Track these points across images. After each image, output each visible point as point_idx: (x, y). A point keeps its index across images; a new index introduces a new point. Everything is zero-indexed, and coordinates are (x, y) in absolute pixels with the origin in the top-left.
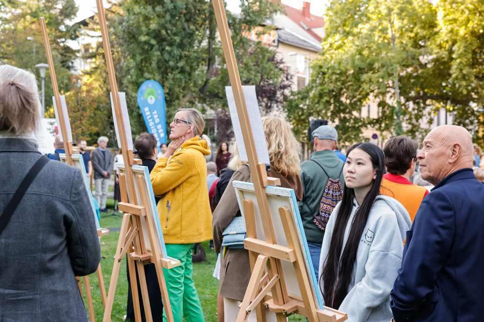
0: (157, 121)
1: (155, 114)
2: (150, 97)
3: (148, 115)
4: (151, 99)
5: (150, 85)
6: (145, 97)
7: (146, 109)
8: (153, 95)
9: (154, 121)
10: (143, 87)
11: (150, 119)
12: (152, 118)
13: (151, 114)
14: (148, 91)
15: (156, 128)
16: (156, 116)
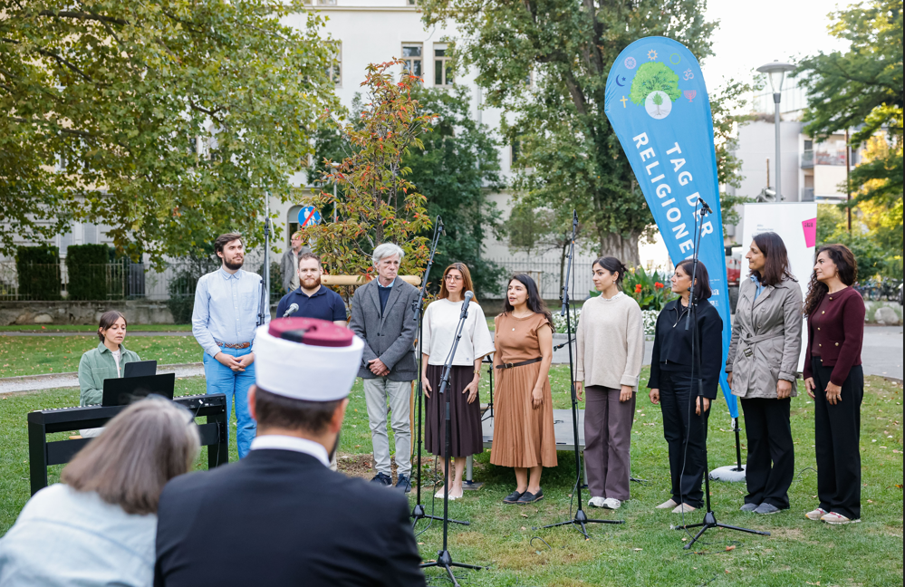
0: (684, 179)
1: (675, 155)
2: (652, 94)
3: (649, 161)
4: (658, 101)
5: (653, 54)
6: (635, 95)
7: (641, 139)
8: (665, 88)
9: (671, 178)
10: (625, 62)
11: (655, 172)
12: (665, 167)
13: (661, 156)
14: (643, 73)
15: (681, 203)
16: (678, 163)
